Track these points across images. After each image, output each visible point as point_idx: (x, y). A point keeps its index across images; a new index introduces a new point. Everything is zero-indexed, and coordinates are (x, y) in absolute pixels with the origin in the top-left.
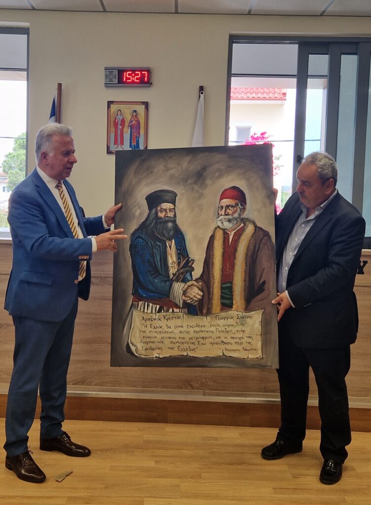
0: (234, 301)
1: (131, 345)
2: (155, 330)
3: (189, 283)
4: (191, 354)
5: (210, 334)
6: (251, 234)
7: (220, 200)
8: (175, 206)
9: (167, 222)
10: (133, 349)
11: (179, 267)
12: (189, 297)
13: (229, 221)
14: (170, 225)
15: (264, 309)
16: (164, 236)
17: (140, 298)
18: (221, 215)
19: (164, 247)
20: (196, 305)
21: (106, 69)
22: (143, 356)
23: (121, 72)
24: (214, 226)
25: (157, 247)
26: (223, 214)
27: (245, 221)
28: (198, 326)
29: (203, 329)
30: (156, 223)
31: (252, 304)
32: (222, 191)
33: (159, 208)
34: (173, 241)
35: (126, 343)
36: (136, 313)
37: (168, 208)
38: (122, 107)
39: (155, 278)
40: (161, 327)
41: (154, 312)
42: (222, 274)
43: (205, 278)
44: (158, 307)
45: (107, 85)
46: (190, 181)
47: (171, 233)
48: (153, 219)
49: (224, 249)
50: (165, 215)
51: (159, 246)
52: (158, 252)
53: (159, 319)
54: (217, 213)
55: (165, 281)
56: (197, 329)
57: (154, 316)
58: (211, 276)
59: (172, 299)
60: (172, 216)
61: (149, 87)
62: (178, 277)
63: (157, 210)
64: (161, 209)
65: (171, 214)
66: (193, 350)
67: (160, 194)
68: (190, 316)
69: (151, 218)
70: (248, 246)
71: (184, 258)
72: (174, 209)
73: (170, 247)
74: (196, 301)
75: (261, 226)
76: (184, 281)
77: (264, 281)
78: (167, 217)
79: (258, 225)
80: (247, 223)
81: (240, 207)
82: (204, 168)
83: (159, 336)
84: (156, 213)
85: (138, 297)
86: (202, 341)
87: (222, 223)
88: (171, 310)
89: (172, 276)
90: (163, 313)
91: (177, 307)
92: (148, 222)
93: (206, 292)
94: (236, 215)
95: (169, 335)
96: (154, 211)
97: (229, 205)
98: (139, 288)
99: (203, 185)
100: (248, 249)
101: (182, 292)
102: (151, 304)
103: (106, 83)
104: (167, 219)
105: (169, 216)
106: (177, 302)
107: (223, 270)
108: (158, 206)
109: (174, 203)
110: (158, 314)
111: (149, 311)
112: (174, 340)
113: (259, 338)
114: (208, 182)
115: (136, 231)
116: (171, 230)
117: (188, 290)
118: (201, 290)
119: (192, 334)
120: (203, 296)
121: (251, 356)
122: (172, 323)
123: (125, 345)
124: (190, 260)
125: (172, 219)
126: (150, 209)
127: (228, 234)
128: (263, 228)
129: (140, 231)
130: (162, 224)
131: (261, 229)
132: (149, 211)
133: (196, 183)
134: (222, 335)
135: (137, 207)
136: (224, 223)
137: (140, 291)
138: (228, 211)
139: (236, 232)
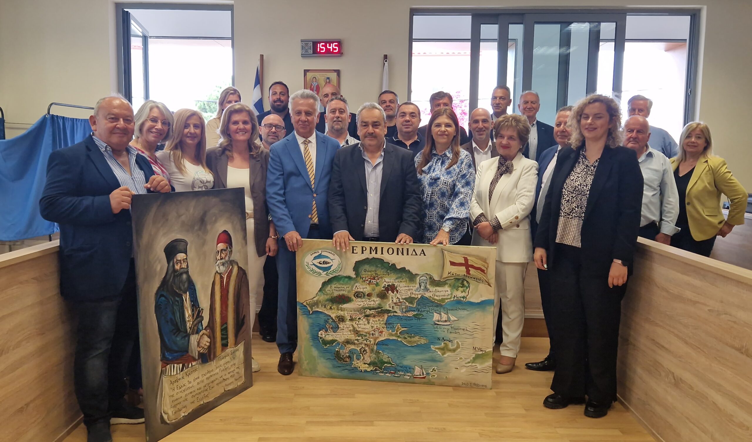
0: (229, 340)
1: (163, 414)
2: (180, 390)
3: (201, 333)
4: (206, 401)
5: (216, 376)
6: (236, 275)
7: (217, 245)
8: (187, 256)
9: (181, 274)
10: (165, 417)
11: (193, 318)
12: (202, 347)
13: (223, 264)
14: (184, 276)
15: (245, 340)
16: (181, 290)
17: (167, 362)
18: (218, 260)
19: (181, 302)
20: (206, 353)
21: (302, 41)
22: (174, 421)
23: (315, 44)
24: (214, 272)
25: (176, 303)
26: (219, 258)
27: (232, 263)
28: (209, 372)
29: (212, 373)
30: (174, 277)
31: (239, 338)
32: (217, 237)
33: (175, 260)
34: (188, 293)
35: (160, 414)
36: (165, 379)
37: (182, 259)
38: (317, 75)
39: (177, 336)
40: (184, 385)
41: (178, 372)
42: (221, 316)
43: (211, 325)
44: (181, 365)
45: (304, 56)
46: (196, 228)
47: (186, 285)
48: (171, 273)
49: (221, 293)
50: (181, 266)
51: (178, 301)
52: (177, 309)
53: (183, 378)
54: (215, 258)
55: (185, 337)
56: (208, 375)
57: (179, 376)
58: (215, 321)
59: (191, 354)
60: (185, 267)
61: (341, 56)
62: (193, 329)
63: (173, 262)
64: (177, 260)
65: (184, 265)
66: (207, 396)
67: (175, 244)
68: (203, 365)
69: (170, 272)
70: (235, 286)
71: (196, 308)
72: (186, 259)
73: (186, 300)
74: (206, 349)
75: (241, 266)
76: (197, 332)
77: (244, 315)
78: (182, 268)
79: (240, 265)
80: (234, 264)
81: (229, 250)
82: (205, 214)
83: (183, 395)
84: (174, 266)
85: (166, 361)
86: (211, 385)
87: (219, 267)
88: (190, 365)
89: (189, 330)
90: (185, 370)
91: (195, 360)
92: (168, 277)
93: (212, 339)
94: (227, 258)
95: (190, 391)
96: (171, 264)
97: (223, 249)
98: (166, 352)
99: (206, 232)
100: (235, 289)
101: (197, 343)
102: (176, 365)
103: (302, 53)
104: (182, 270)
105: (183, 267)
106: (194, 355)
107: (222, 313)
108: (174, 259)
109: (186, 253)
110: (181, 373)
111: (175, 373)
112: (194, 394)
113: (243, 365)
114: (209, 227)
115: (159, 288)
116: (185, 282)
117: (201, 340)
118: (209, 337)
119: (206, 382)
120: (210, 343)
121: (239, 384)
122: (191, 378)
123: (159, 416)
124: (200, 310)
125: (186, 270)
126: (168, 262)
127: (223, 277)
128: (242, 267)
129: (162, 289)
130: (179, 277)
131: (241, 268)
132: (167, 265)
133: (200, 229)
134: (224, 373)
135: (157, 262)
136: (220, 267)
137: (166, 354)
138: (222, 255)
139: (227, 275)
